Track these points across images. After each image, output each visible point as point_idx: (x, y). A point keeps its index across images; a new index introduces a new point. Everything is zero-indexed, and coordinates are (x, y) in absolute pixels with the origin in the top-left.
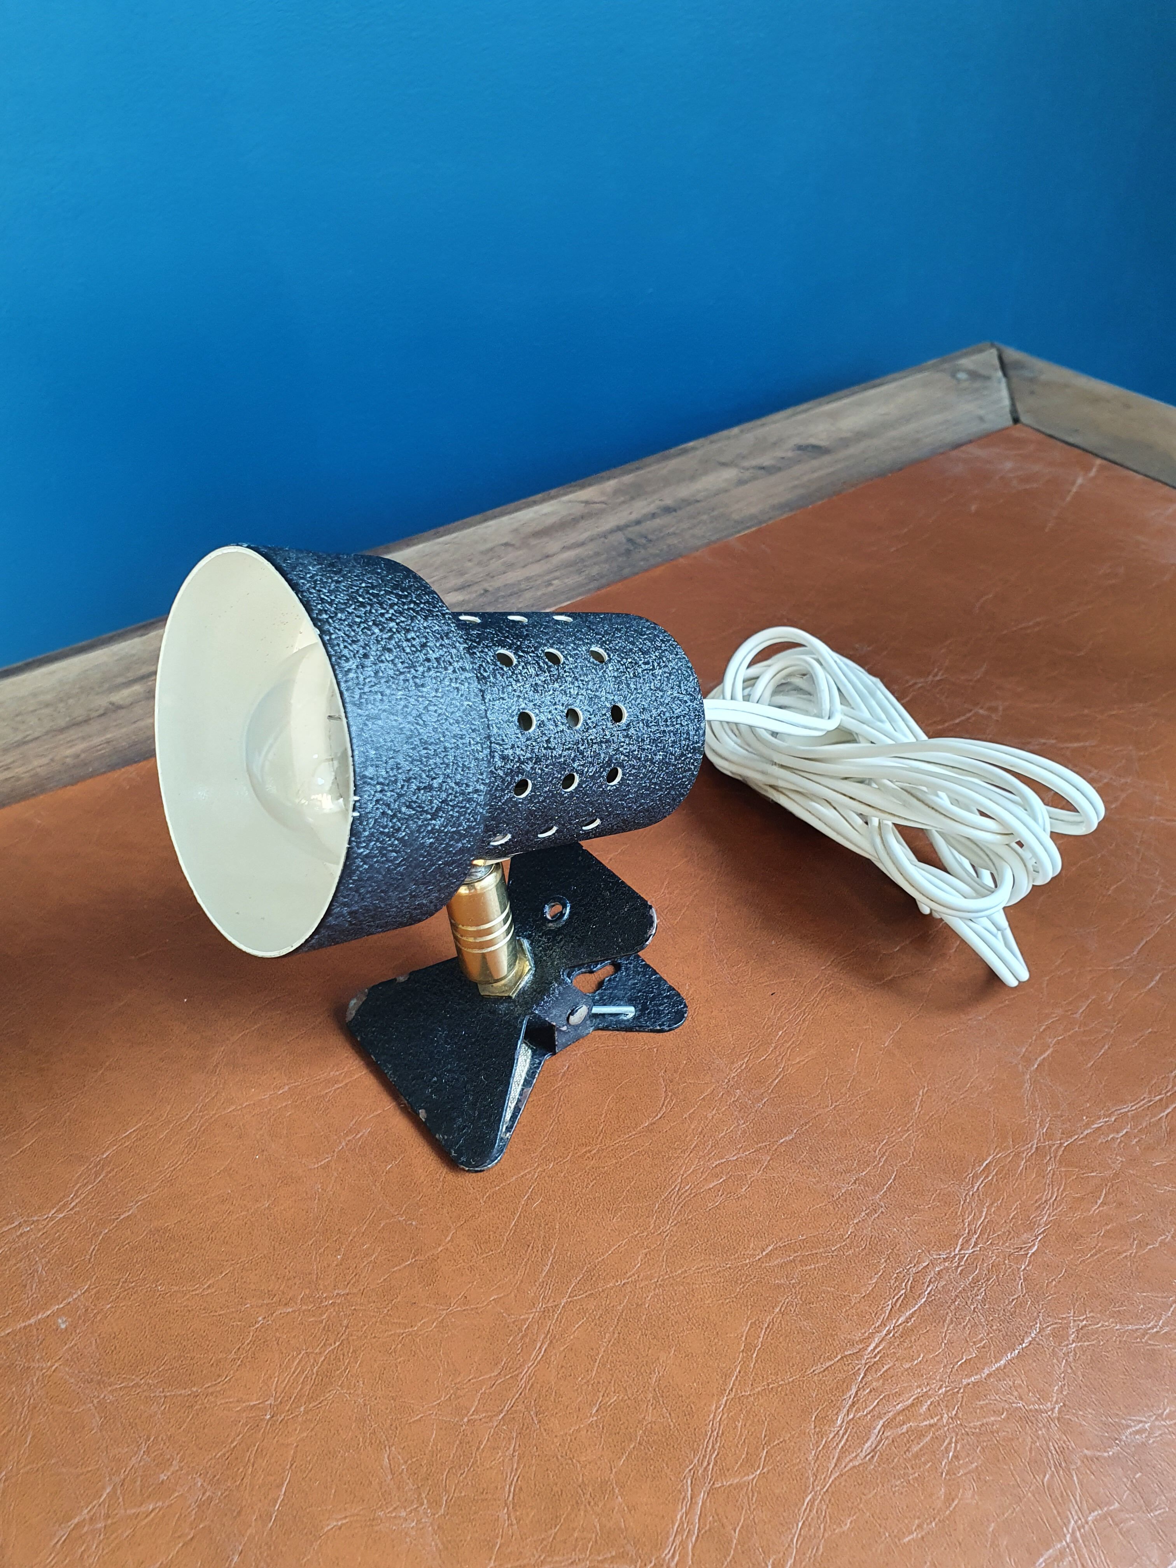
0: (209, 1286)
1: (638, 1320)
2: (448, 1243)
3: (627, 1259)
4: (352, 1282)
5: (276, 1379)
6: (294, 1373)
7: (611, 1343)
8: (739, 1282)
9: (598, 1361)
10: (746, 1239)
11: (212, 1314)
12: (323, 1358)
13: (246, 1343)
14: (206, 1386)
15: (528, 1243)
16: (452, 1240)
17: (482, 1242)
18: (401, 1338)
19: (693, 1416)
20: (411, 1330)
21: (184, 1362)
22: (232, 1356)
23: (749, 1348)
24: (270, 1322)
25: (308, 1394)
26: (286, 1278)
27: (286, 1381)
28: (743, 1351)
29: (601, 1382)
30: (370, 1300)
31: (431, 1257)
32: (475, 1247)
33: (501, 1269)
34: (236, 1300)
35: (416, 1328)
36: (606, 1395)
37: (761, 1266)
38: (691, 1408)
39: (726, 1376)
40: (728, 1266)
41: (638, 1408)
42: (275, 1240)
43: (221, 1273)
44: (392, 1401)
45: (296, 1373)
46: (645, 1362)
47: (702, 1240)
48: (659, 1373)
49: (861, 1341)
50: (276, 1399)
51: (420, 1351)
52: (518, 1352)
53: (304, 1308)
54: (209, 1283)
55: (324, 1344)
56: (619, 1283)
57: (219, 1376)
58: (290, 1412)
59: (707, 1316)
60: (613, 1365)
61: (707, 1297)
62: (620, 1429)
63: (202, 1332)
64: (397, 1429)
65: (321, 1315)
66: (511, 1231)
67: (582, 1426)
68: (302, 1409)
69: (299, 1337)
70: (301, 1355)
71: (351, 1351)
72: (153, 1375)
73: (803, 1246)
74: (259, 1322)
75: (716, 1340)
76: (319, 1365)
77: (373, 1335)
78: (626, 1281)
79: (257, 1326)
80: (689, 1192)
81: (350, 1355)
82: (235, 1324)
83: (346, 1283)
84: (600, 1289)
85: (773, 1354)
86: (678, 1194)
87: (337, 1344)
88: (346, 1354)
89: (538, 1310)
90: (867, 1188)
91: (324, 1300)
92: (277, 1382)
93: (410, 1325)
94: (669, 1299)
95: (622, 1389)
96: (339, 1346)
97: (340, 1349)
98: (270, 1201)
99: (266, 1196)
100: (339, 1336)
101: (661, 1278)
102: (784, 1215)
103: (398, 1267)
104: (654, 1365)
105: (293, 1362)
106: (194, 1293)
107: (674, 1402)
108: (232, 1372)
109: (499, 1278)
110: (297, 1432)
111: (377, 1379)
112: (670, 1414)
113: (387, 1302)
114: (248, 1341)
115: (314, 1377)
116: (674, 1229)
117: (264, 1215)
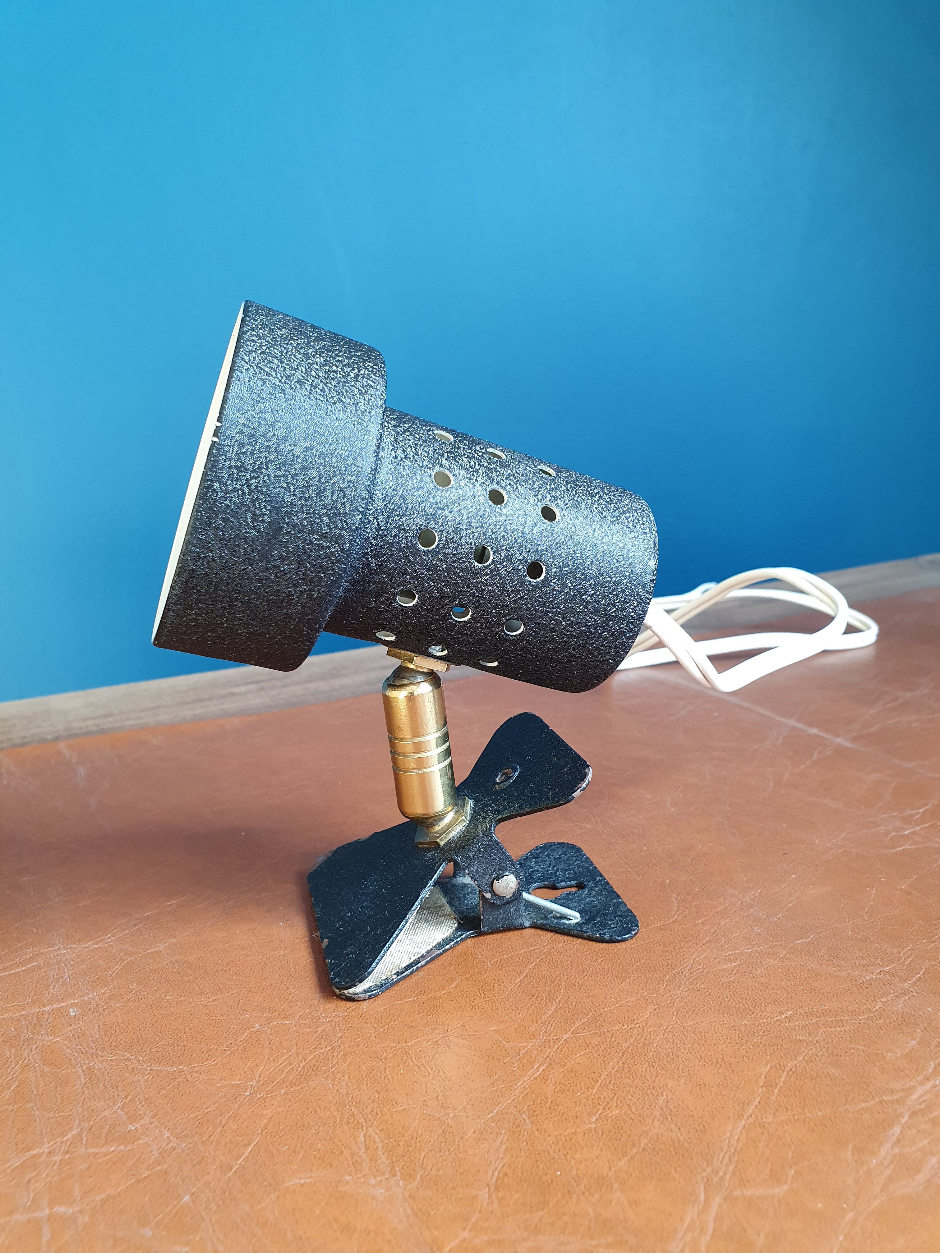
0: (214, 1000)
1: (645, 1055)
2: (452, 989)
3: (635, 1012)
4: (352, 1008)
5: (262, 1067)
6: (281, 1064)
7: (615, 1069)
8: (757, 1035)
9: (600, 1082)
10: (763, 1005)
11: (212, 1018)
12: (312, 1057)
13: (239, 1040)
14: (193, 1066)
15: (533, 994)
16: (456, 987)
17: (486, 990)
18: (394, 1049)
19: (706, 1133)
20: (404, 1045)
21: (176, 1048)
22: (224, 1047)
23: (769, 1085)
24: (266, 1029)
25: (292, 1081)
26: (288, 1001)
27: (272, 1070)
28: (762, 1087)
29: (602, 1097)
30: (368, 1021)
31: (433, 998)
32: (478, 993)
33: (503, 1010)
34: (237, 1011)
35: (410, 1044)
36: (607, 1108)
37: (780, 1025)
38: (704, 1126)
39: (743, 1104)
40: (744, 1023)
41: (643, 1121)
42: (285, 976)
43: (228, 992)
44: (376, 1094)
45: (283, 1065)
46: (651, 1087)
47: (715, 1002)
48: (667, 1096)
49: (902, 1090)
50: (258, 1081)
51: (412, 1060)
52: (514, 1069)
53: (301, 1022)
54: (215, 998)
55: (316, 1048)
56: (626, 1026)
57: (207, 1060)
58: (270, 1092)
59: (721, 1057)
60: (615, 1086)
61: (721, 1043)
62: (622, 1135)
63: (200, 1029)
64: (377, 1114)
65: (317, 1027)
66: (516, 985)
67: (579, 1130)
68: (283, 1091)
69: (291, 1040)
70: (291, 1053)
71: (341, 1054)
72: (145, 1053)
73: (825, 1014)
74: (255, 1027)
75: (732, 1076)
76: (307, 1061)
77: (366, 1045)
78: (633, 1026)
79: (252, 1030)
80: (702, 970)
81: (339, 1057)
82: (232, 1027)
83: (346, 1008)
84: (606, 1031)
85: (797, 1092)
86: (689, 970)
87: (328, 1048)
88: (335, 1056)
89: (538, 1041)
90: (893, 978)
91: (322, 1018)
92: (263, 1070)
93: (404, 1042)
94: (679, 1042)
95: (625, 1105)
96: (329, 1050)
97: (330, 1052)
98: (286, 951)
99: (283, 948)
100: (331, 1043)
101: (671, 1026)
102: (803, 990)
103: (400, 1002)
104: (662, 1090)
105: (282, 1057)
106: (199, 1003)
107: (684, 1120)
108: (219, 1059)
109: (500, 1015)
110: (274, 1106)
111: (364, 1076)
112: (679, 1129)
113: (384, 1024)
114: (242, 1039)
115: (300, 1069)
116: (686, 994)
117: (278, 959)
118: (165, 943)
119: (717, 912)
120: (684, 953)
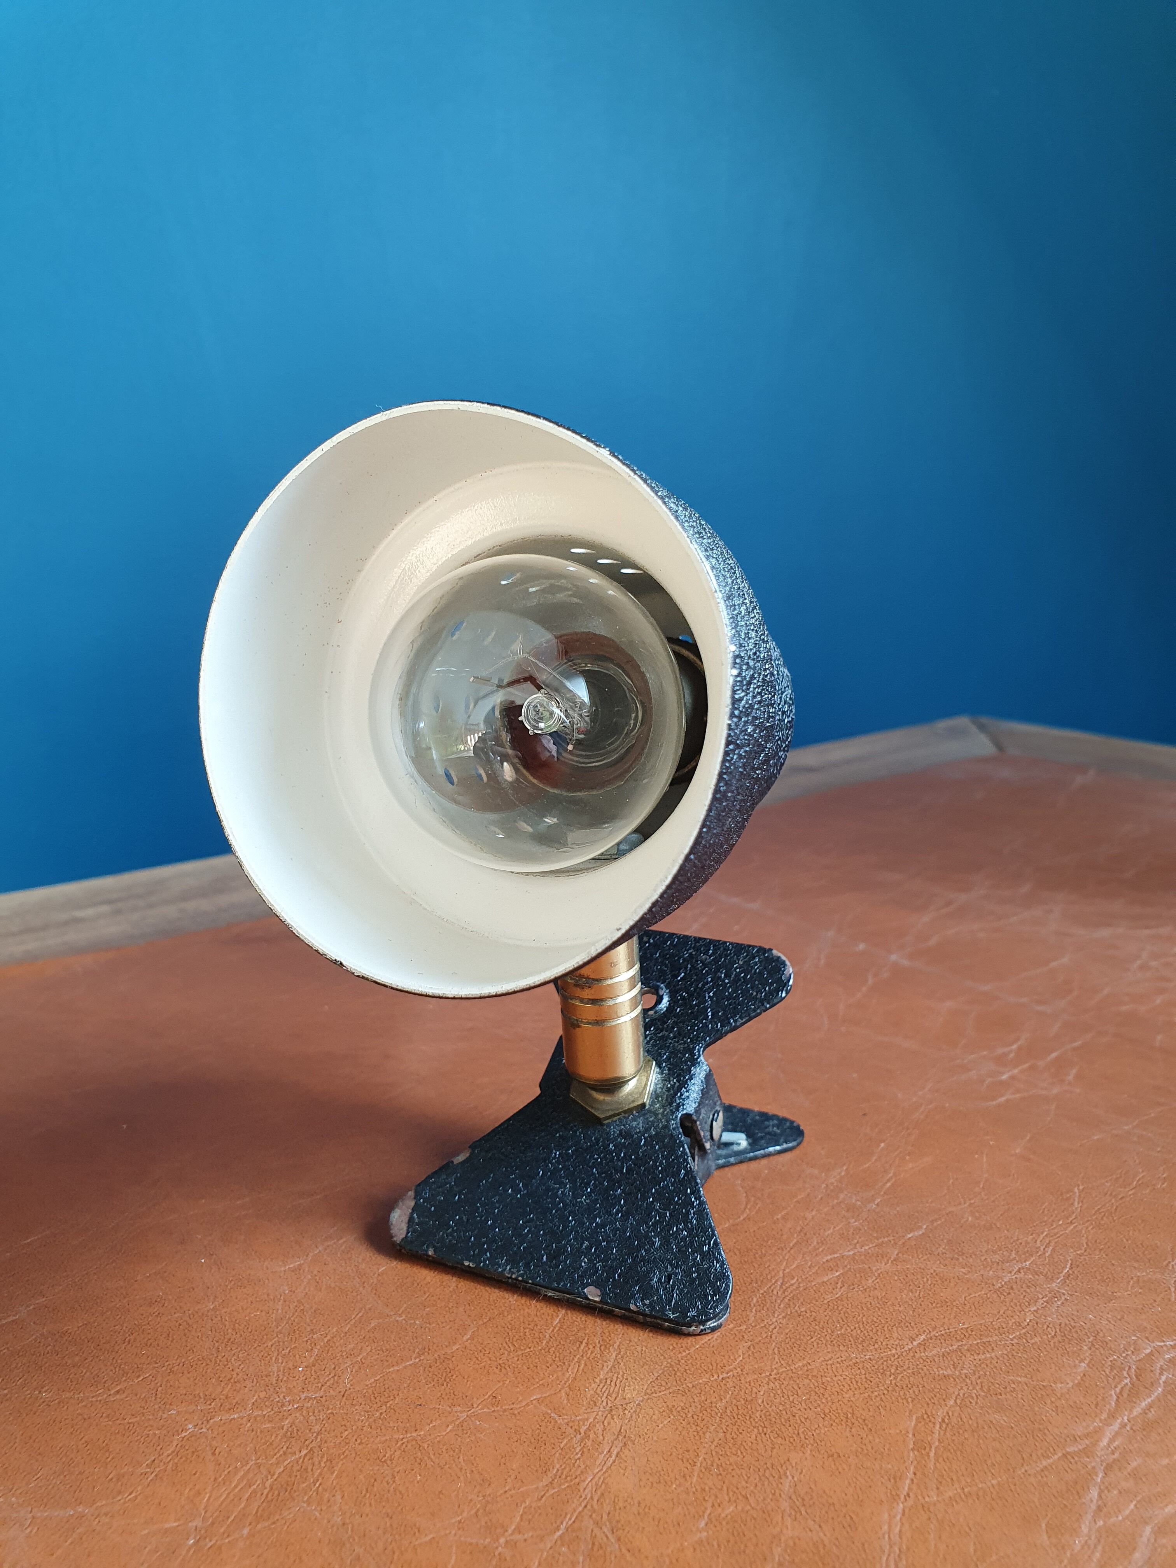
0: (118, 1392)
1: (750, 1417)
2: (467, 1340)
3: (722, 1354)
4: (328, 1384)
5: (208, 1495)
6: (236, 1487)
7: (715, 1443)
8: (888, 1373)
9: (698, 1464)
10: (886, 1329)
11: (118, 1422)
12: (282, 1469)
13: (165, 1454)
14: (99, 1504)
15: (580, 1340)
16: (472, 1338)
17: (515, 1339)
18: (400, 1443)
19: (856, 1529)
20: (414, 1434)
21: (67, 1477)
22: (143, 1469)
23: (920, 1446)
24: (204, 1430)
25: (257, 1512)
26: (232, 1381)
27: (224, 1496)
28: (913, 1450)
29: (707, 1489)
30: (355, 1402)
31: (442, 1357)
32: (504, 1344)
33: (544, 1367)
34: (156, 1406)
35: (422, 1433)
36: (716, 1505)
37: (914, 1356)
38: (851, 1518)
39: (894, 1478)
40: (867, 1357)
41: (769, 1520)
42: (220, 1341)
43: (139, 1376)
44: (387, 1520)
45: (239, 1487)
46: (769, 1465)
47: (824, 1331)
48: (793, 1477)
49: (1087, 1435)
50: (204, 1520)
51: (429, 1458)
52: (577, 1457)
53: (256, 1413)
54: (119, 1387)
55: (285, 1453)
56: (716, 1377)
57: (120, 1492)
58: (226, 1535)
59: (850, 1410)
60: (721, 1469)
61: (845, 1390)
62: (746, 1546)
63: (101, 1441)
64: (394, 1553)
65: (281, 1420)
66: (555, 1328)
67: (686, 1544)
68: (245, 1531)
69: (246, 1445)
70: (248, 1467)
71: (325, 1460)
72: (19, 1492)
73: (967, 1335)
74: (187, 1430)
75: (871, 1438)
76: (275, 1477)
77: (359, 1441)
78: (725, 1375)
79: (184, 1434)
80: (796, 1285)
81: (323, 1465)
82: (151, 1432)
83: (320, 1385)
84: (690, 1385)
85: (959, 1453)
86: (781, 1287)
87: (304, 1452)
88: (317, 1463)
89: (602, 1409)
90: (1036, 1276)
91: (287, 1404)
92: (208, 1500)
93: (413, 1429)
94: (790, 1393)
95: (740, 1497)
96: (306, 1455)
97: (308, 1457)
98: (217, 1303)
99: (212, 1298)
100: (307, 1443)
101: (775, 1371)
102: (932, 1304)
103: (396, 1368)
104: (784, 1467)
105: (236, 1474)
106: (94, 1399)
107: (823, 1512)
108: (139, 1488)
109: (542, 1375)
110: (236, 1559)
111: (364, 1492)
112: (820, 1526)
113: (379, 1405)
114: (170, 1452)
115: (266, 1492)
116: (784, 1322)
117: (207, 1316)
118: (28, 1306)
119: (798, 1202)
120: (768, 1264)
